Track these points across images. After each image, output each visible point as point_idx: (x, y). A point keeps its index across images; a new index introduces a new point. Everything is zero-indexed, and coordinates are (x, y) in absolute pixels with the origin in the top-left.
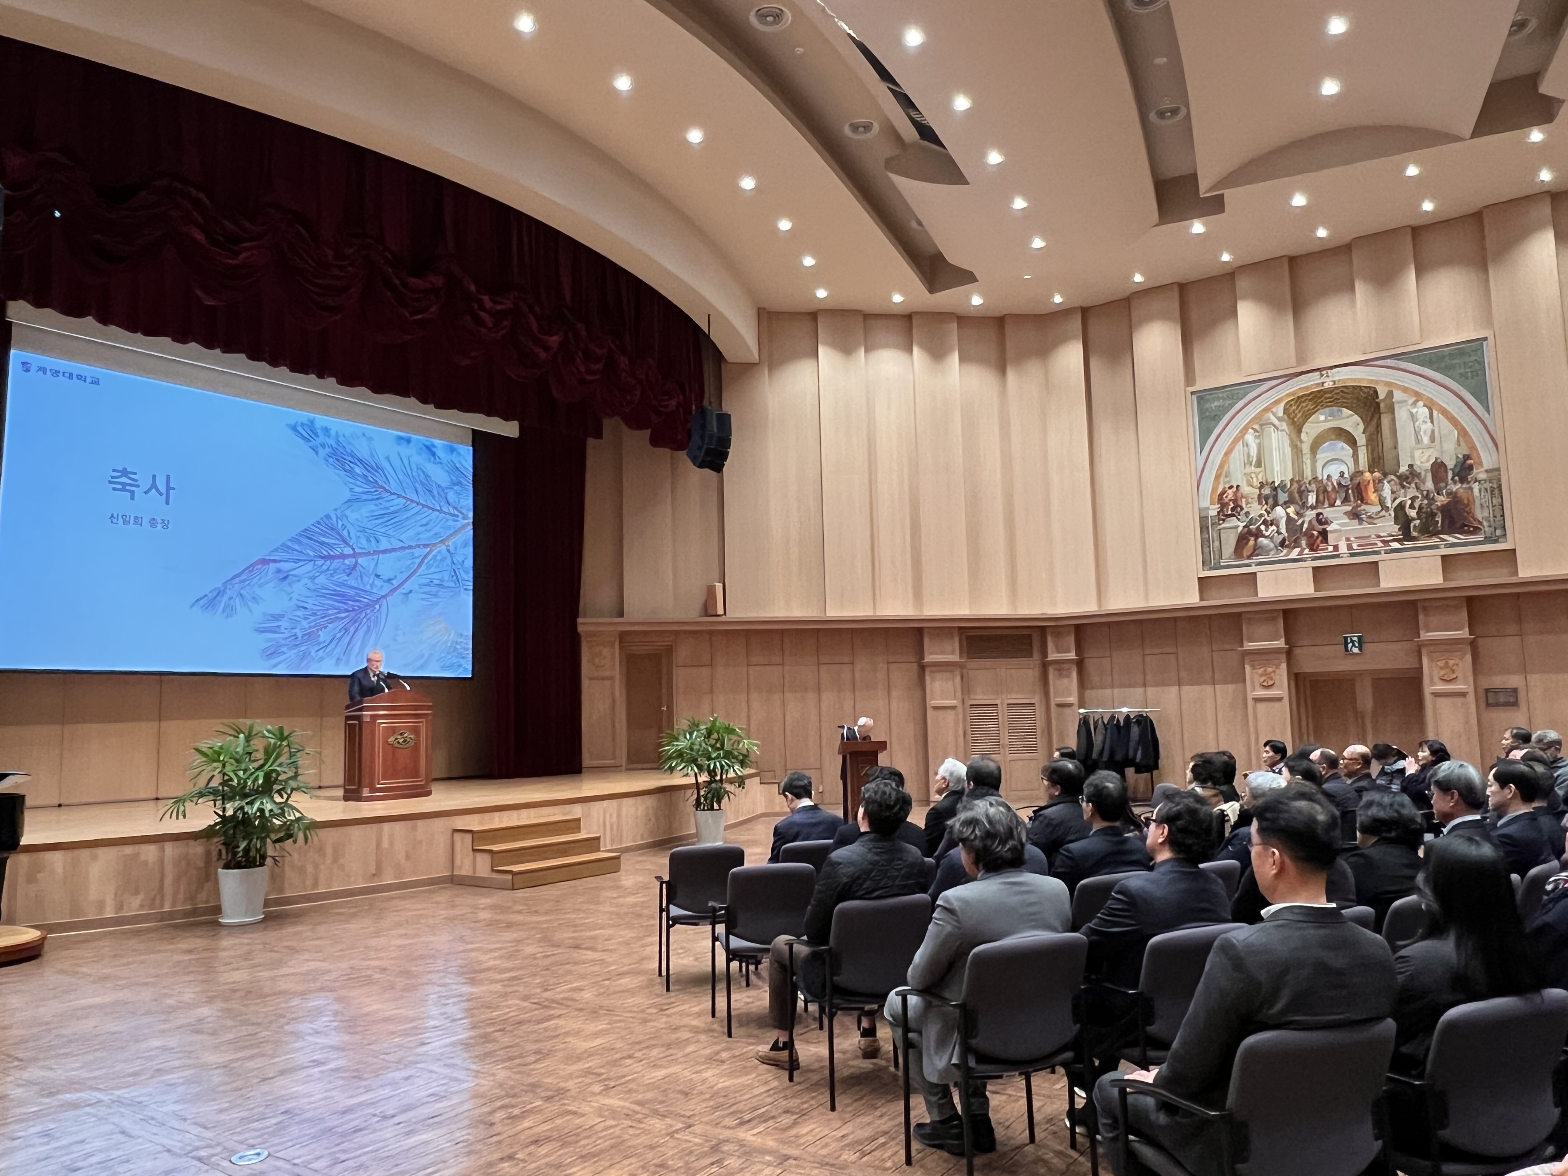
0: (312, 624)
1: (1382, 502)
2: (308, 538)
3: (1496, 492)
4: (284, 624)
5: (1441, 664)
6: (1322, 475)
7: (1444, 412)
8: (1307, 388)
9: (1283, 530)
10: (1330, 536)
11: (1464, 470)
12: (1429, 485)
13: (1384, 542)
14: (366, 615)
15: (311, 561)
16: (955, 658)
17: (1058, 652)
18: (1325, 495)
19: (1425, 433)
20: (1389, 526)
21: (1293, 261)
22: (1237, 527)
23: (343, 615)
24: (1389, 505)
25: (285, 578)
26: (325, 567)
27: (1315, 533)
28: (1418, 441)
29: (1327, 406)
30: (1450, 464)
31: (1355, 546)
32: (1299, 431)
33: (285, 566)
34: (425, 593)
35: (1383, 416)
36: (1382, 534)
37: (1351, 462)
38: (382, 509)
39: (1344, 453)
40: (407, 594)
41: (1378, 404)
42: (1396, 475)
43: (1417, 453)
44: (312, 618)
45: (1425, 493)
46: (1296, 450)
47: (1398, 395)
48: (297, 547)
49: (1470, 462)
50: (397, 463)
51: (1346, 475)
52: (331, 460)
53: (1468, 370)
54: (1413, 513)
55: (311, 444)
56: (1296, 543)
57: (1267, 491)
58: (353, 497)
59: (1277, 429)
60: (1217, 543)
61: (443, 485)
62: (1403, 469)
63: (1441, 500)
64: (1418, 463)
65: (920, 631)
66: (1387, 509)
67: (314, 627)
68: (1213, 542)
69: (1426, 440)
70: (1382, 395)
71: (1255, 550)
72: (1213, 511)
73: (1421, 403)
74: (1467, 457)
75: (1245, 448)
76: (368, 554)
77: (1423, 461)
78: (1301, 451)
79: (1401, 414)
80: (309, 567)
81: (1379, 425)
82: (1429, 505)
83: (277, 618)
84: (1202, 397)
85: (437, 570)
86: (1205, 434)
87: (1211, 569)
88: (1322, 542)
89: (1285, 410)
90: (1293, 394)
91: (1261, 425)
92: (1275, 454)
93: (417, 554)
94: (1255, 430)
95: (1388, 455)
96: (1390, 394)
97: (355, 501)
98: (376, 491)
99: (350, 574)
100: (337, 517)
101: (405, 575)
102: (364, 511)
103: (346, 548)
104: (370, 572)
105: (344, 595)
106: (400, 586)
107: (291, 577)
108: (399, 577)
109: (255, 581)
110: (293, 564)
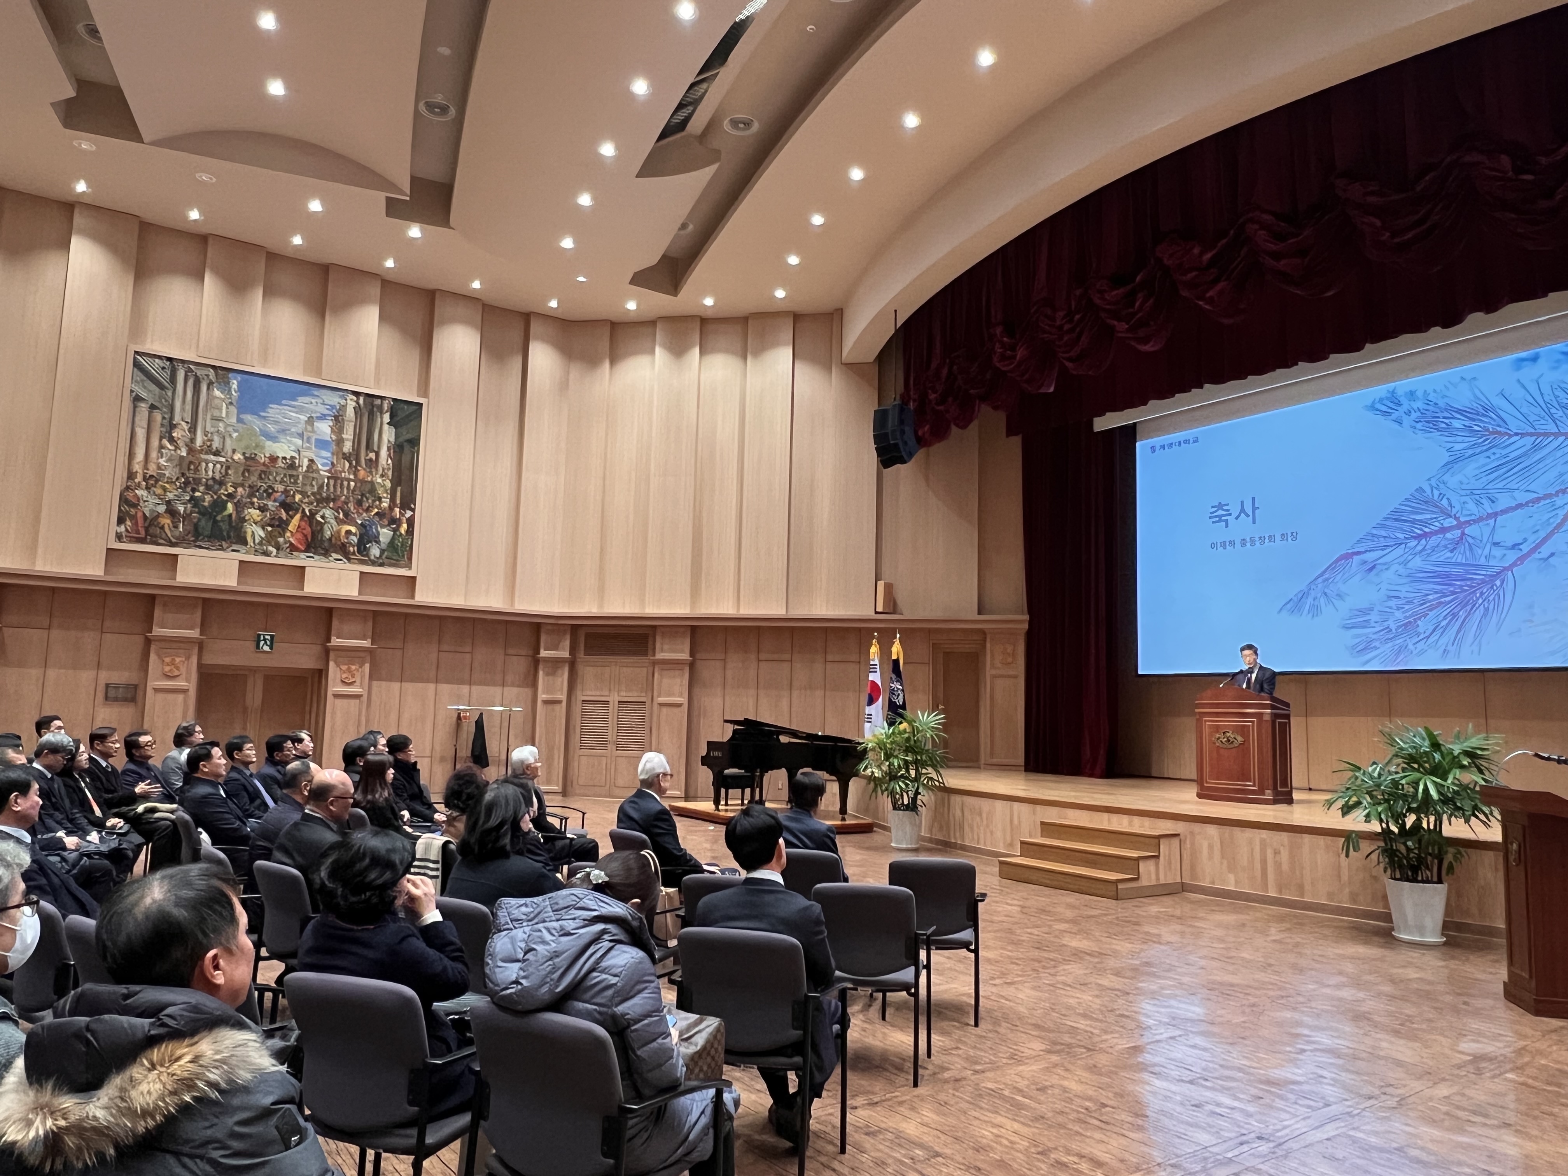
0: (1407, 614)
2: (1396, 520)
4: (1374, 617)
14: (1482, 594)
15: (1401, 544)
23: (1449, 599)
25: (1371, 570)
26: (1419, 548)
33: (1370, 556)
38: (1497, 459)
40: (1547, 559)
44: (1407, 607)
48: (1383, 533)
52: (1419, 426)
55: (1394, 416)
58: (1454, 458)
67: (1410, 616)
76: (1480, 519)
80: (1400, 551)
83: (1365, 611)
97: (1455, 461)
98: (1487, 440)
99: (1455, 548)
100: (1432, 487)
101: (1542, 534)
102: (1471, 468)
103: (1447, 520)
104: (1485, 540)
105: (1447, 576)
106: (1533, 550)
107: (1379, 567)
108: (1531, 539)
109: (1338, 579)
110: (1379, 552)
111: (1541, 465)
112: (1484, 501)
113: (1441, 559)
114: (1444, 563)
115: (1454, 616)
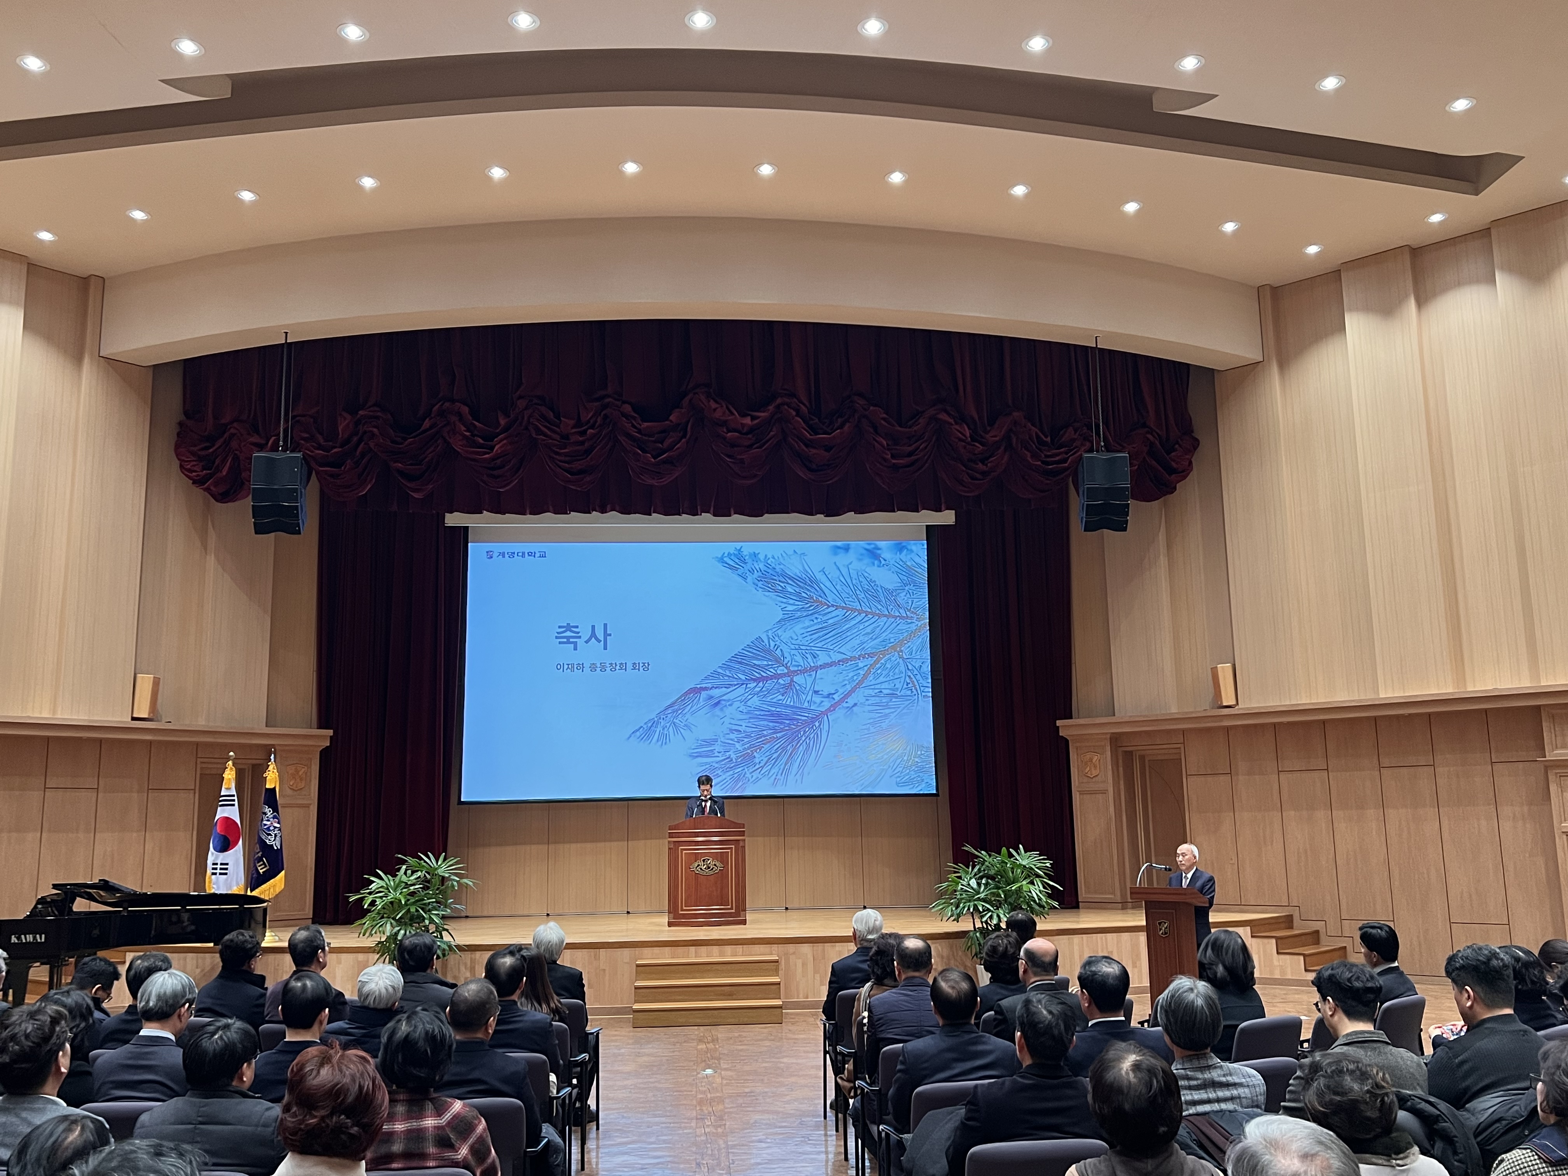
0: (746, 746)
2: (740, 663)
4: (717, 747)
14: (805, 732)
15: (743, 684)
23: (778, 735)
25: (717, 704)
26: (758, 689)
33: (716, 692)
34: (872, 705)
38: (818, 623)
40: (850, 708)
44: (746, 740)
48: (728, 673)
50: (834, 574)
52: (760, 584)
55: (740, 572)
58: (786, 616)
61: (890, 587)
65: (1537, 711)
67: (749, 748)
76: (805, 671)
80: (741, 690)
83: (710, 742)
85: (885, 679)
93: (861, 665)
97: (788, 619)
98: (811, 606)
99: (786, 692)
100: (769, 638)
101: (849, 688)
102: (798, 628)
103: (780, 668)
104: (808, 689)
105: (779, 715)
106: (842, 700)
107: (723, 702)
108: (841, 691)
109: (686, 710)
110: (724, 689)
111: (849, 634)
112: (808, 656)
113: (774, 700)
114: (777, 704)
115: (784, 749)
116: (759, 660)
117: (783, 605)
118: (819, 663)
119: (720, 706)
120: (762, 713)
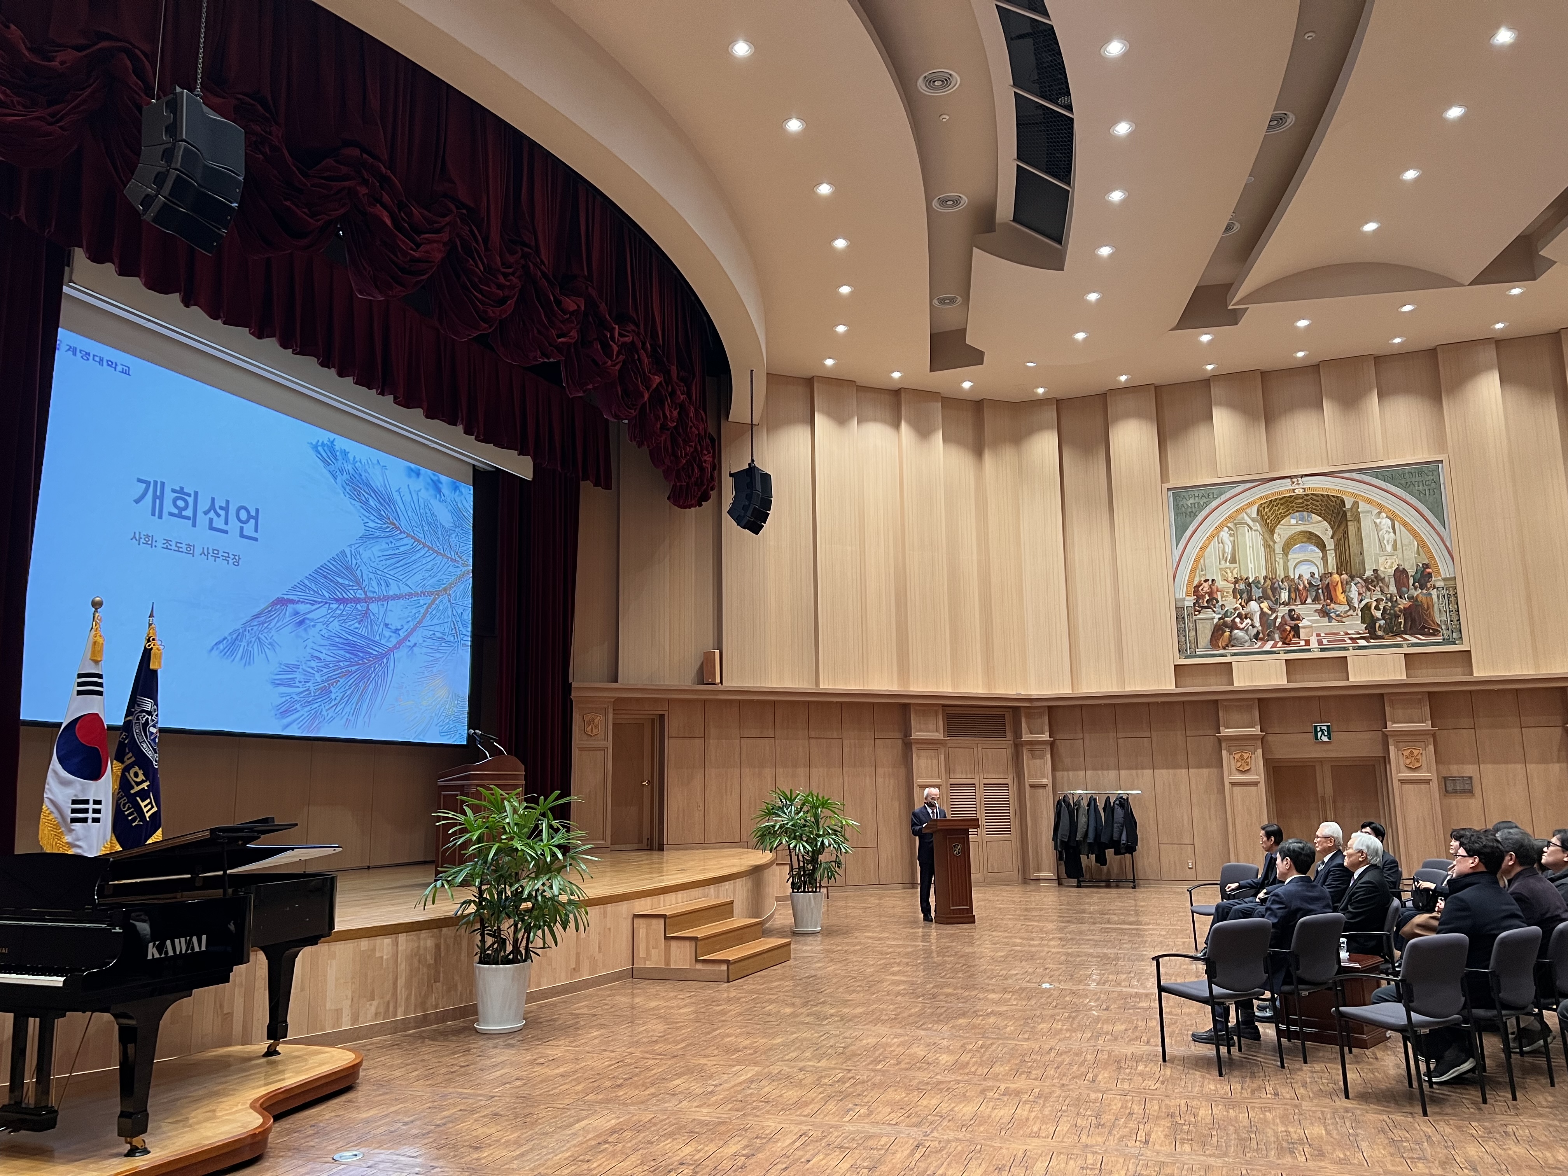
0: (324, 678)
1: (1349, 602)
2: (325, 577)
3: (1453, 599)
4: (298, 676)
5: (1407, 753)
6: (1294, 575)
7: (1405, 524)
8: (1279, 493)
9: (1257, 624)
10: (1301, 631)
11: (1424, 577)
12: (1393, 589)
13: (1351, 639)
14: (375, 669)
15: (326, 603)
16: (940, 736)
17: (1031, 733)
18: (1298, 593)
19: (1388, 541)
20: (1356, 625)
21: (1265, 375)
22: (1213, 619)
23: (354, 669)
24: (1356, 606)
25: (301, 623)
26: (339, 612)
27: (1288, 628)
28: (1382, 548)
29: (1297, 511)
30: (1411, 572)
31: (1325, 642)
32: (1272, 532)
33: (302, 608)
34: (428, 647)
35: (1349, 523)
36: (1349, 632)
37: (1320, 563)
38: (393, 548)
39: (1315, 555)
40: (411, 648)
41: (1345, 513)
42: (1362, 579)
43: (1381, 560)
44: (325, 670)
45: (1389, 596)
46: (1269, 548)
47: (1363, 506)
48: (313, 587)
49: (1428, 570)
50: (407, 498)
51: (1317, 576)
52: (348, 488)
53: (1426, 488)
54: (1378, 614)
55: (332, 468)
56: (1270, 637)
57: (1242, 586)
59: (1251, 529)
60: (1193, 633)
61: (447, 525)
62: (1369, 573)
63: (1404, 603)
64: (1382, 569)
65: (905, 708)
66: (1355, 609)
67: (326, 681)
68: (1189, 631)
69: (1389, 548)
70: (1348, 506)
71: (1230, 641)
72: (1189, 602)
73: (1384, 515)
74: (1426, 566)
75: (1221, 545)
76: (379, 599)
77: (1387, 568)
78: (1274, 551)
79: (1366, 523)
80: (323, 611)
81: (1346, 532)
82: (1393, 607)
83: (292, 668)
84: (1178, 493)
85: (440, 622)
86: (1181, 530)
87: (1186, 657)
88: (1294, 636)
89: (1258, 510)
90: (1266, 497)
91: (1235, 524)
92: (1249, 552)
93: (422, 602)
94: (1230, 529)
95: (1355, 561)
96: (1356, 503)
97: (367, 537)
98: (387, 527)
99: (362, 620)
100: (351, 554)
101: (412, 625)
102: (376, 549)
103: (359, 591)
104: (380, 620)
105: (355, 645)
106: (406, 638)
107: (307, 622)
108: (406, 627)
109: (273, 624)
110: (309, 606)
111: (414, 566)
112: (382, 582)
113: (352, 628)
114: (354, 633)
115: (356, 686)
116: (343, 578)
117: (366, 520)
118: (391, 593)
119: (303, 627)
120: (341, 641)
